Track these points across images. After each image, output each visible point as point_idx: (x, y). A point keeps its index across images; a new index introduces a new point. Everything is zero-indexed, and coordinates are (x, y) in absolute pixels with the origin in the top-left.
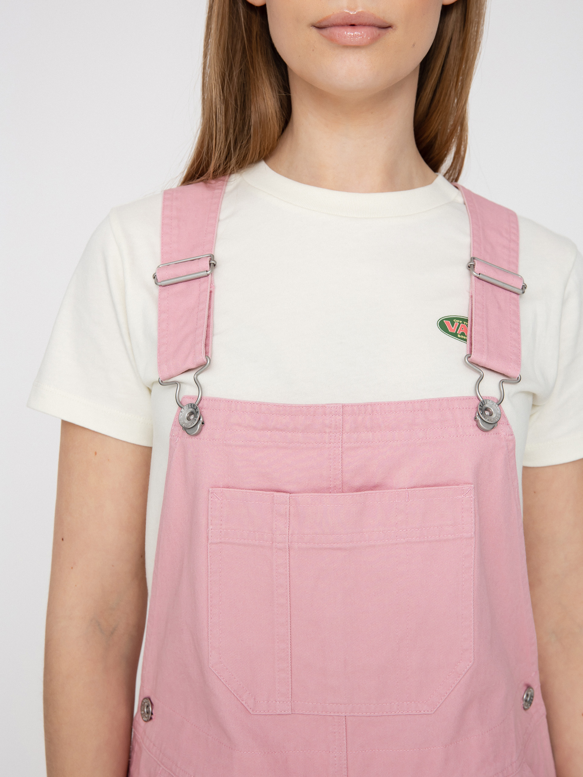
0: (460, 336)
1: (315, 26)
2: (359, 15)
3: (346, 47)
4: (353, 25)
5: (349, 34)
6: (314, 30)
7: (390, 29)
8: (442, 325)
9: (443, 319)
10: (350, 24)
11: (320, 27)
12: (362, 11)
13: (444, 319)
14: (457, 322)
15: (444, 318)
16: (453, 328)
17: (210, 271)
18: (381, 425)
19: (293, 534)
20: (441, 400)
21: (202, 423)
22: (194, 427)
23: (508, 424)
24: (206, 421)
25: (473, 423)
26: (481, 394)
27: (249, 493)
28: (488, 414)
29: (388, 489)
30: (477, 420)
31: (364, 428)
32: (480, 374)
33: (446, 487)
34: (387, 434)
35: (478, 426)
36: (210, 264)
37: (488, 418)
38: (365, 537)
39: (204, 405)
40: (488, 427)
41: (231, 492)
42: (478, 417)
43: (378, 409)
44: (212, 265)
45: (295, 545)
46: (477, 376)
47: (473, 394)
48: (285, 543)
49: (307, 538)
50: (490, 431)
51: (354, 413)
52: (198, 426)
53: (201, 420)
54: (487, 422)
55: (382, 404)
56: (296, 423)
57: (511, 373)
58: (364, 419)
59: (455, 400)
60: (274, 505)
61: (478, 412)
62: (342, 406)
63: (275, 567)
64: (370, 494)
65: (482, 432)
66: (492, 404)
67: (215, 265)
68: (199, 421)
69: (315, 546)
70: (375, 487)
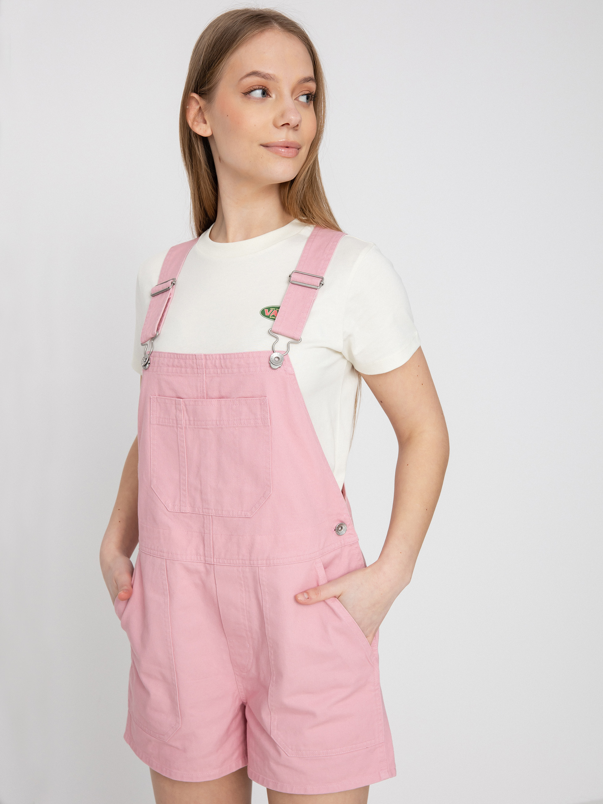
0: (273, 317)
1: (262, 145)
3: (284, 157)
4: (287, 147)
5: (284, 151)
6: (262, 147)
12: (293, 141)
14: (272, 309)
15: (265, 308)
16: (268, 313)
17: (171, 287)
18: (223, 365)
19: (186, 421)
20: (252, 353)
21: (149, 364)
22: (145, 365)
23: (291, 366)
24: (151, 363)
25: (268, 365)
26: (276, 349)
27: (167, 399)
28: (277, 360)
29: (228, 398)
30: (270, 364)
31: (216, 366)
32: (277, 338)
33: (255, 398)
34: (226, 370)
35: (270, 367)
36: (172, 283)
37: (277, 362)
38: (218, 423)
39: (152, 354)
40: (276, 367)
41: (160, 398)
42: (270, 362)
43: (222, 357)
44: (173, 284)
45: (187, 426)
46: (275, 340)
47: (270, 349)
48: (182, 425)
49: (192, 423)
50: (278, 369)
51: (210, 359)
52: (147, 365)
53: (149, 362)
54: (276, 364)
55: (223, 355)
56: (186, 363)
57: (296, 337)
58: (215, 361)
59: (260, 352)
60: (177, 405)
61: (270, 359)
62: (205, 355)
63: (179, 437)
64: (219, 400)
65: (273, 370)
66: (281, 355)
67: (174, 284)
68: (147, 362)
69: (196, 426)
70: (222, 397)
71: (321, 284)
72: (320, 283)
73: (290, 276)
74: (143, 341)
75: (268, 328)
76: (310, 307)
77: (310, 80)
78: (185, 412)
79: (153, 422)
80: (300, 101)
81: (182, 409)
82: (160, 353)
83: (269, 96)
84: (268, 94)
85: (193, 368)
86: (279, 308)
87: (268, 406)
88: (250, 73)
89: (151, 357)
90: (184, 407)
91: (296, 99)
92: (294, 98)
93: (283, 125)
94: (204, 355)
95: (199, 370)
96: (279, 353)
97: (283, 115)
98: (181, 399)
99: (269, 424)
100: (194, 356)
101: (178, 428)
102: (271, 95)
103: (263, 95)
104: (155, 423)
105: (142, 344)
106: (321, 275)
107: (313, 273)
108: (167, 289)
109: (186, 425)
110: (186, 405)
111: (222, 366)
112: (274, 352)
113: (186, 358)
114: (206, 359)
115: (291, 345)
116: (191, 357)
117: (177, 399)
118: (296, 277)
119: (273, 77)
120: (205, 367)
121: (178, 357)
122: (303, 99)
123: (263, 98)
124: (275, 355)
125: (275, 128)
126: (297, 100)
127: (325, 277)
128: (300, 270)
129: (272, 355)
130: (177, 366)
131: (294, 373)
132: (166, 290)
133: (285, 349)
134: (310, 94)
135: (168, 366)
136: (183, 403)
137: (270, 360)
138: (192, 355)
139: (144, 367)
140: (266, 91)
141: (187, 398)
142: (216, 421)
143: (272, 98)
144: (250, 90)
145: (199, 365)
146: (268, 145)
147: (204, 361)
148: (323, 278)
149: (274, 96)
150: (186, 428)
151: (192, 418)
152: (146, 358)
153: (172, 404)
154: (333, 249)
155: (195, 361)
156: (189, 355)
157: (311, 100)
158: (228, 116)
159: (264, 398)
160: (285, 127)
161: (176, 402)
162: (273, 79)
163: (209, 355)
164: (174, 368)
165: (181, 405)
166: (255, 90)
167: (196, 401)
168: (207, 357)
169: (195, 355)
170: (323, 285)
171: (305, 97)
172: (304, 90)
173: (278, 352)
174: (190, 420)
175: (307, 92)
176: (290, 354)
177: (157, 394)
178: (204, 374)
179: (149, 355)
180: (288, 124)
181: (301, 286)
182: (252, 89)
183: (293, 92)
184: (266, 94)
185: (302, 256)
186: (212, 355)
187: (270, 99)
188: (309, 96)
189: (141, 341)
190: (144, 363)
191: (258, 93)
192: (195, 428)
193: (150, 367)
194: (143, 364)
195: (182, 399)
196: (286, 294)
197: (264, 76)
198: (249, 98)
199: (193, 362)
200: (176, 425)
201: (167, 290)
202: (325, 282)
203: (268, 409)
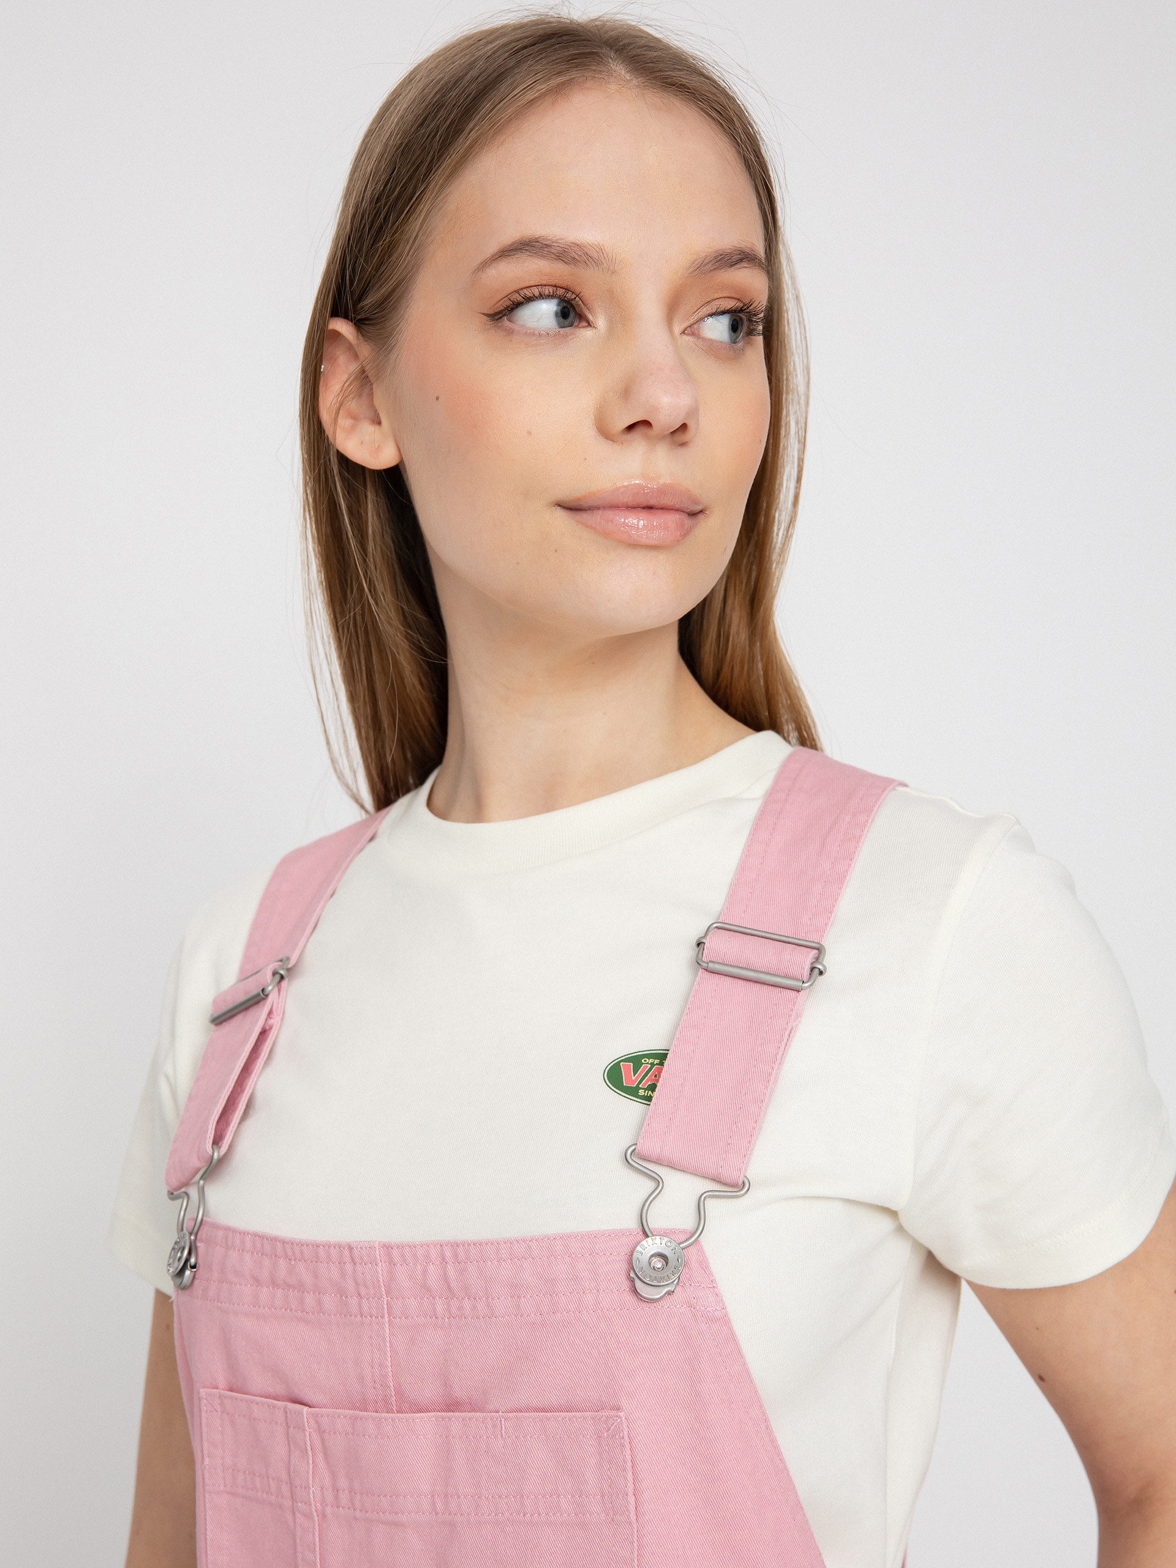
0: (645, 1092)
1: (559, 506)
2: (662, 491)
3: (635, 546)
4: (649, 508)
5: (637, 522)
6: (560, 513)
7: (701, 516)
8: (614, 1076)
9: (619, 1060)
10: (645, 504)
11: (573, 508)
12: (670, 483)
13: (622, 1061)
14: (648, 1063)
15: (621, 1059)
16: (633, 1078)
17: (270, 988)
18: (453, 1285)
19: (322, 1488)
20: (566, 1238)
21: (194, 1267)
22: (181, 1273)
23: (713, 1285)
24: (200, 1261)
25: (626, 1285)
26: (655, 1221)
27: (257, 1404)
28: (659, 1266)
29: (474, 1411)
30: (632, 1281)
31: (429, 1290)
32: (658, 1181)
33: (577, 1414)
34: (467, 1304)
35: (635, 1291)
36: (275, 973)
37: (659, 1275)
38: (439, 1506)
39: (203, 1234)
40: (657, 1294)
41: (231, 1398)
42: (633, 1276)
43: (448, 1254)
44: (278, 977)
45: (328, 1510)
46: (650, 1185)
47: (632, 1224)
48: (310, 1505)
49: (344, 1497)
50: (662, 1303)
51: (405, 1261)
52: (188, 1273)
53: (193, 1260)
54: (655, 1283)
55: (455, 1245)
56: (316, 1277)
57: (729, 1174)
58: (425, 1272)
59: (593, 1237)
60: (291, 1430)
61: (632, 1264)
62: (387, 1247)
63: (299, 1549)
64: (443, 1419)
65: (645, 1304)
66: (674, 1244)
67: (282, 977)
68: (187, 1260)
69: (358, 1514)
70: (452, 1406)
71: (816, 971)
72: (812, 969)
73: (698, 945)
74: (175, 1182)
75: (623, 1139)
76: (776, 1059)
77: (741, 260)
78: (320, 1457)
79: (214, 1485)
80: (704, 339)
81: (308, 1444)
82: (227, 1229)
83: (585, 324)
84: (581, 317)
85: (342, 1292)
86: (662, 1057)
87: (628, 1447)
88: (513, 244)
89: (199, 1244)
90: (315, 1437)
91: (691, 330)
92: (677, 329)
93: (631, 428)
94: (384, 1245)
95: (364, 1301)
96: (666, 1239)
97: (626, 392)
98: (306, 1409)
99: (633, 1517)
100: (346, 1252)
101: (298, 1515)
102: (590, 317)
103: (561, 319)
104: (222, 1488)
105: (172, 1196)
106: (814, 937)
107: (786, 930)
108: (259, 995)
109: (324, 1504)
110: (320, 1431)
111: (449, 1287)
112: (647, 1236)
113: (317, 1257)
114: (392, 1263)
115: (711, 1205)
116: (334, 1252)
117: (290, 1405)
118: (721, 947)
119: (595, 255)
120: (388, 1293)
121: (290, 1253)
122: (718, 329)
123: (562, 331)
124: (650, 1246)
125: (602, 440)
126: (693, 334)
127: (826, 943)
128: (738, 919)
129: (639, 1248)
130: (289, 1286)
131: (726, 1315)
132: (256, 1000)
133: (686, 1221)
134: (741, 310)
135: (257, 1282)
136: (312, 1422)
137: (631, 1267)
138: (339, 1246)
139: (179, 1280)
140: (573, 302)
141: (325, 1407)
142: (433, 1496)
143: (594, 330)
144: (509, 303)
145: (366, 1286)
146: (584, 504)
147: (382, 1269)
148: (820, 950)
149: (601, 321)
150: (324, 1516)
151: (343, 1482)
152: (182, 1244)
153: (276, 1423)
154: (854, 839)
155: (349, 1267)
156: (328, 1246)
157: (751, 333)
158: (437, 398)
159: (613, 1413)
160: (636, 435)
161: (289, 1415)
162: (597, 263)
163: (401, 1247)
164: (279, 1293)
165: (304, 1430)
166: (529, 300)
167: (356, 1418)
168: (395, 1253)
169: (350, 1248)
170: (821, 973)
171: (724, 322)
172: (717, 296)
173: (664, 1234)
174: (336, 1490)
175: (730, 304)
176: (709, 1241)
177: (222, 1382)
178: (383, 1317)
179: (191, 1234)
180: (646, 423)
181: (740, 982)
182: (517, 298)
183: (672, 308)
184: (572, 315)
185: (743, 867)
186: (413, 1247)
187: (587, 334)
188: (741, 319)
189: (168, 1184)
190: (176, 1263)
191: (544, 312)
192: (355, 1518)
193: (197, 1282)
194: (171, 1270)
195: (310, 1407)
196: (687, 1011)
197: (567, 254)
198: (510, 332)
199: (343, 1275)
200: (288, 1503)
201: (259, 998)
202: (829, 961)
203: (628, 1458)
